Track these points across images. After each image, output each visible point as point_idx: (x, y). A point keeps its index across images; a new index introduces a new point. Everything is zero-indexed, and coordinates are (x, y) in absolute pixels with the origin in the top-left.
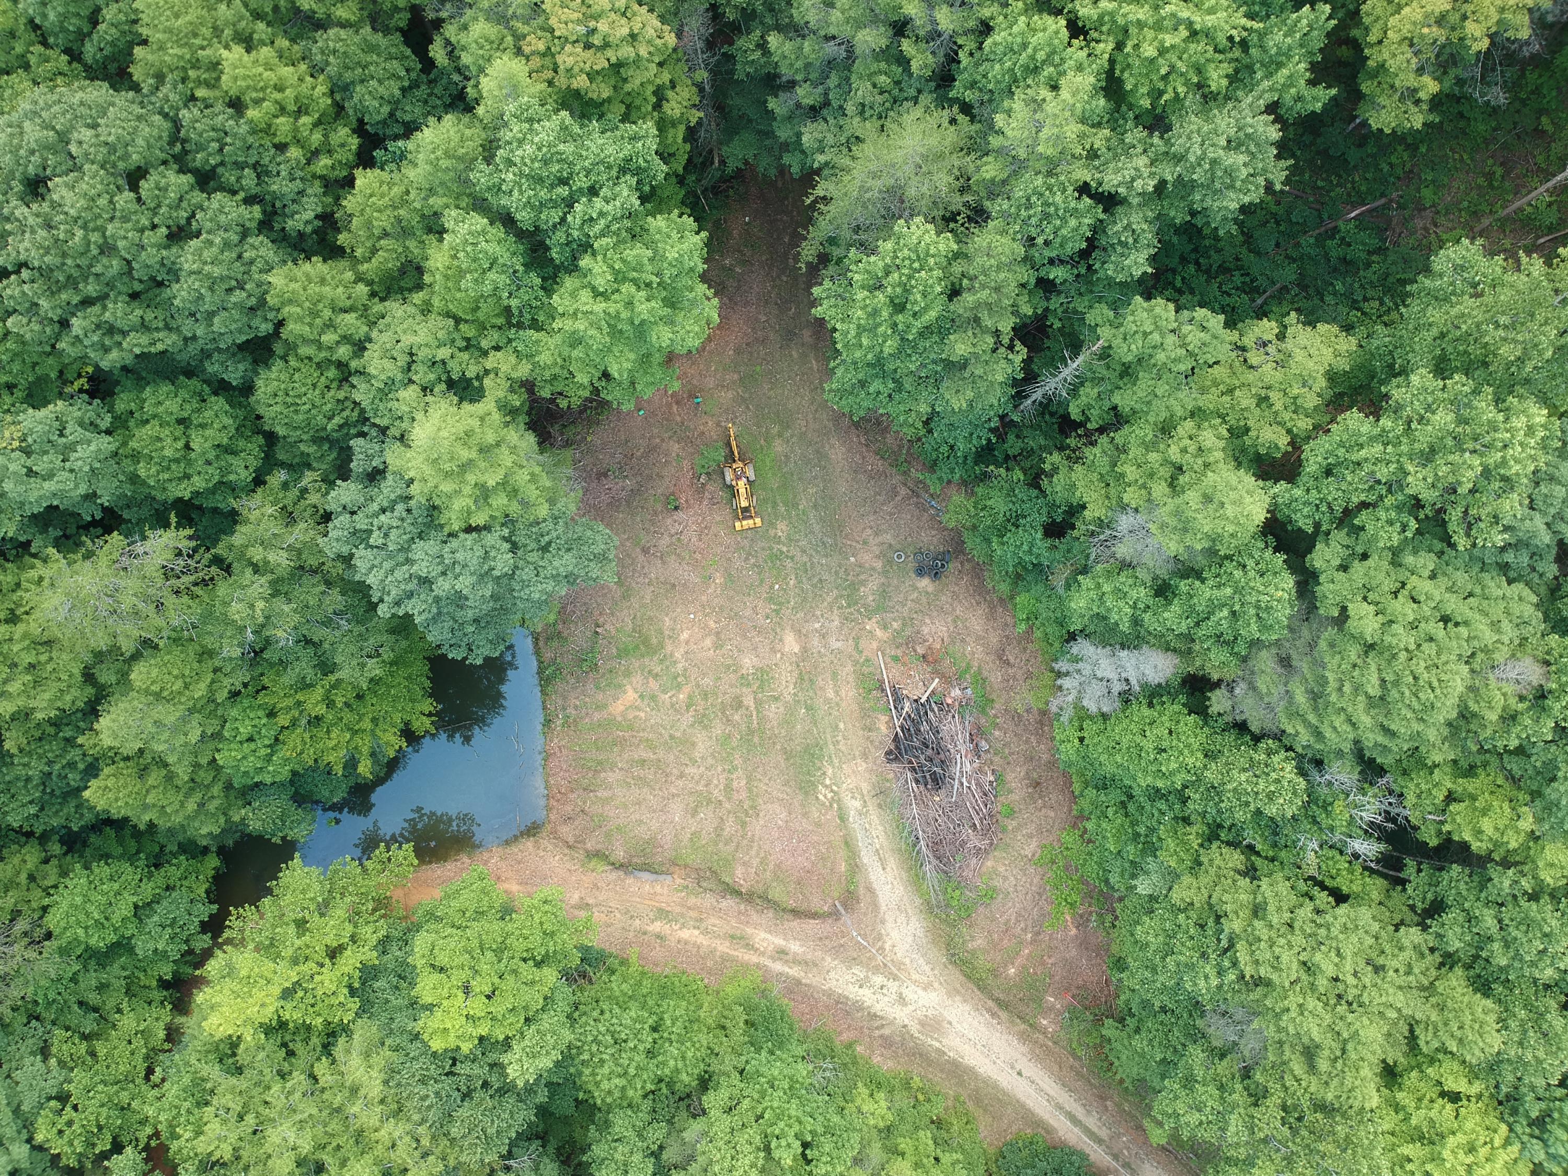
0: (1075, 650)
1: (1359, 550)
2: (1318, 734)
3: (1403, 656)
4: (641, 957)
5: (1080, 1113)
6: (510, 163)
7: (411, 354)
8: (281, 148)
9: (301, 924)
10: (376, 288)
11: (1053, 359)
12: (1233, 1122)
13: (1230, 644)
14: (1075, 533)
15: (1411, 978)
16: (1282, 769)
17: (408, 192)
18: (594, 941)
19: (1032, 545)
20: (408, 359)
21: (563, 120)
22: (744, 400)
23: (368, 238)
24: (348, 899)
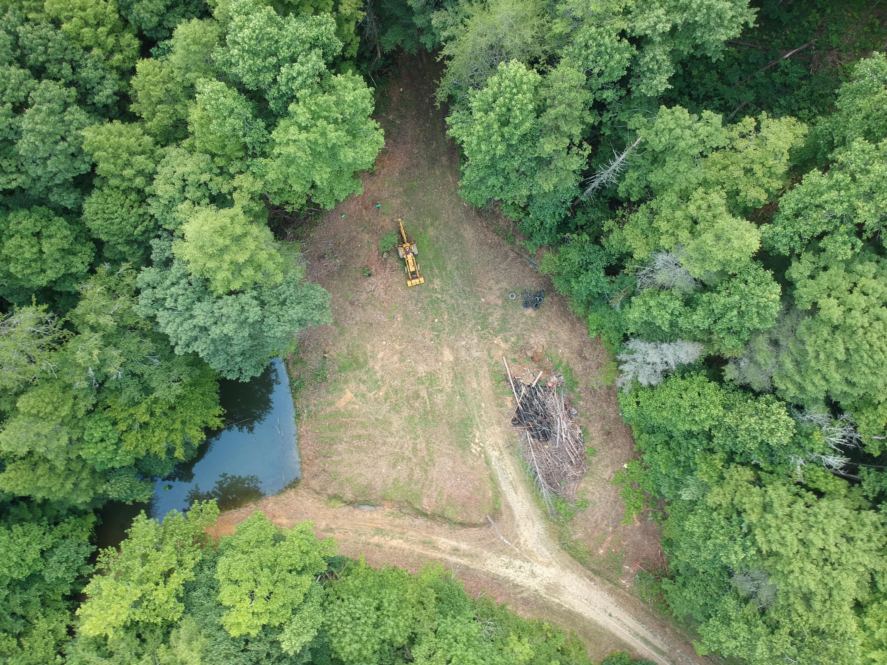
0: (631, 346)
1: (822, 264)
2: (801, 389)
3: (861, 331)
4: (366, 559)
5: (649, 637)
6: (235, 43)
7: (184, 180)
8: (88, 49)
9: (145, 557)
10: (158, 138)
11: (605, 157)
12: (759, 647)
13: (737, 333)
14: (626, 271)
15: (872, 544)
16: (779, 413)
17: (172, 72)
18: (334, 553)
19: (597, 281)
20: (182, 183)
21: (269, 13)
22: (407, 203)
23: (150, 105)
24: (175, 539)
